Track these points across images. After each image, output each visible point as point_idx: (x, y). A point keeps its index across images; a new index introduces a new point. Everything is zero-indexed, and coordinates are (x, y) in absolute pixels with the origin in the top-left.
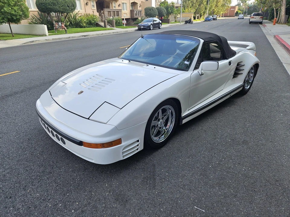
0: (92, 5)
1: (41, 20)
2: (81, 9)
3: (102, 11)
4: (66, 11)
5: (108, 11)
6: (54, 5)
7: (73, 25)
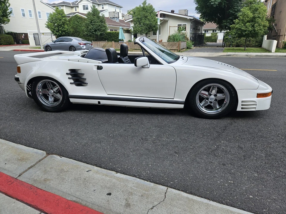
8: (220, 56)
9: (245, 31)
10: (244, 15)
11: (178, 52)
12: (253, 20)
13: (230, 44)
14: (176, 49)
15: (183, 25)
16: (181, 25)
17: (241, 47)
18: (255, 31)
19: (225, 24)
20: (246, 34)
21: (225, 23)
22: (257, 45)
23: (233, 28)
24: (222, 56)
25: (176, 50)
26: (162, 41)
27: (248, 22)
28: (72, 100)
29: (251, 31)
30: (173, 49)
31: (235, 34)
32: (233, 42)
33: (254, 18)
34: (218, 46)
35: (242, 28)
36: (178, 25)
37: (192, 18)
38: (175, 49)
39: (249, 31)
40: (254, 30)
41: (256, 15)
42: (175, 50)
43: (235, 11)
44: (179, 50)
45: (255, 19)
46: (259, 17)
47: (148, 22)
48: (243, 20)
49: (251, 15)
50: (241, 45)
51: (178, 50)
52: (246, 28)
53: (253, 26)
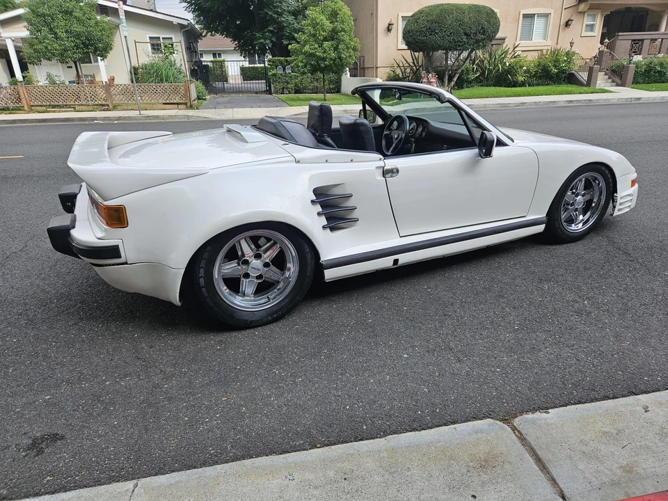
0: (587, 26)
1: (414, 68)
2: (545, 38)
3: (607, 40)
4: (459, 46)
5: (633, 40)
6: (431, 35)
7: (487, 80)
8: (296, 115)
9: (324, 59)
10: (315, 25)
11: (187, 108)
12: (333, 36)
13: (283, 88)
14: (182, 101)
15: (163, 38)
16: (159, 38)
17: (305, 93)
18: (341, 60)
19: (262, 41)
20: (326, 66)
21: (260, 38)
22: (333, 89)
23: (296, 52)
24: (299, 114)
25: (181, 104)
26: (113, 80)
27: (326, 39)
28: (330, 274)
29: (334, 60)
30: (172, 102)
31: (305, 66)
32: (288, 83)
33: (334, 31)
34: (257, 93)
35: (317, 53)
36: (150, 38)
37: (185, 23)
38: (179, 102)
39: (331, 59)
40: (340, 58)
41: (339, 26)
42: (178, 104)
43: (277, 13)
44: (189, 104)
45: (337, 33)
46: (343, 30)
47: (77, 28)
48: (314, 35)
49: (328, 25)
50: (305, 88)
51: (186, 104)
52: (324, 52)
53: (336, 49)
